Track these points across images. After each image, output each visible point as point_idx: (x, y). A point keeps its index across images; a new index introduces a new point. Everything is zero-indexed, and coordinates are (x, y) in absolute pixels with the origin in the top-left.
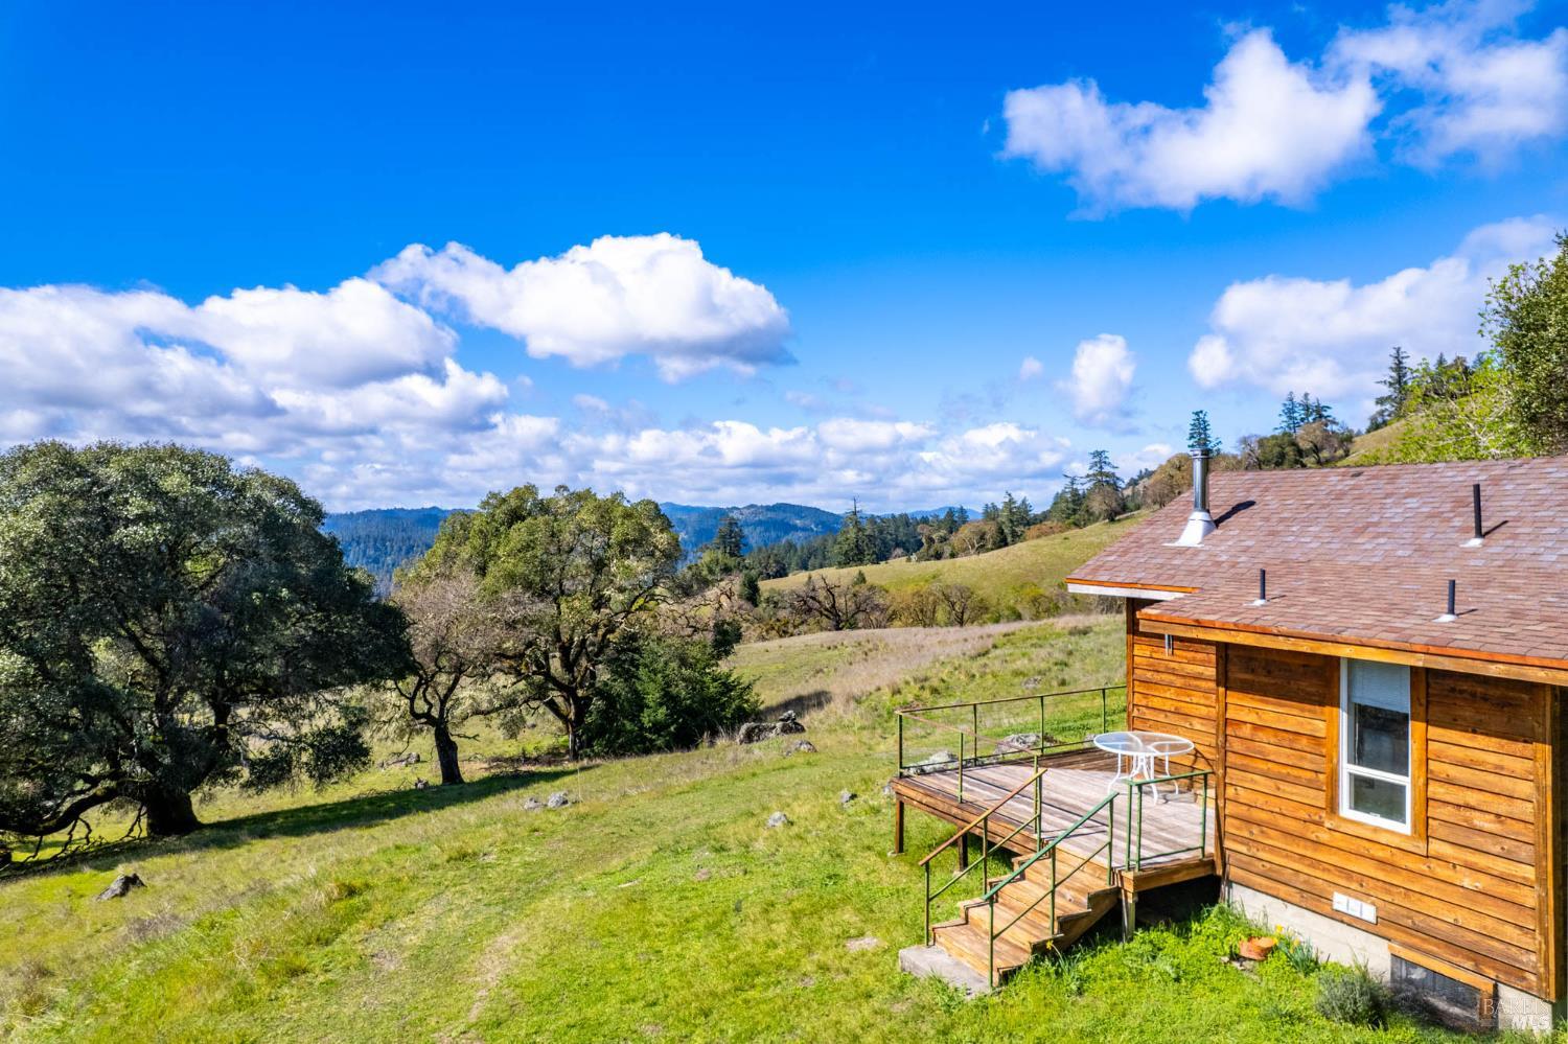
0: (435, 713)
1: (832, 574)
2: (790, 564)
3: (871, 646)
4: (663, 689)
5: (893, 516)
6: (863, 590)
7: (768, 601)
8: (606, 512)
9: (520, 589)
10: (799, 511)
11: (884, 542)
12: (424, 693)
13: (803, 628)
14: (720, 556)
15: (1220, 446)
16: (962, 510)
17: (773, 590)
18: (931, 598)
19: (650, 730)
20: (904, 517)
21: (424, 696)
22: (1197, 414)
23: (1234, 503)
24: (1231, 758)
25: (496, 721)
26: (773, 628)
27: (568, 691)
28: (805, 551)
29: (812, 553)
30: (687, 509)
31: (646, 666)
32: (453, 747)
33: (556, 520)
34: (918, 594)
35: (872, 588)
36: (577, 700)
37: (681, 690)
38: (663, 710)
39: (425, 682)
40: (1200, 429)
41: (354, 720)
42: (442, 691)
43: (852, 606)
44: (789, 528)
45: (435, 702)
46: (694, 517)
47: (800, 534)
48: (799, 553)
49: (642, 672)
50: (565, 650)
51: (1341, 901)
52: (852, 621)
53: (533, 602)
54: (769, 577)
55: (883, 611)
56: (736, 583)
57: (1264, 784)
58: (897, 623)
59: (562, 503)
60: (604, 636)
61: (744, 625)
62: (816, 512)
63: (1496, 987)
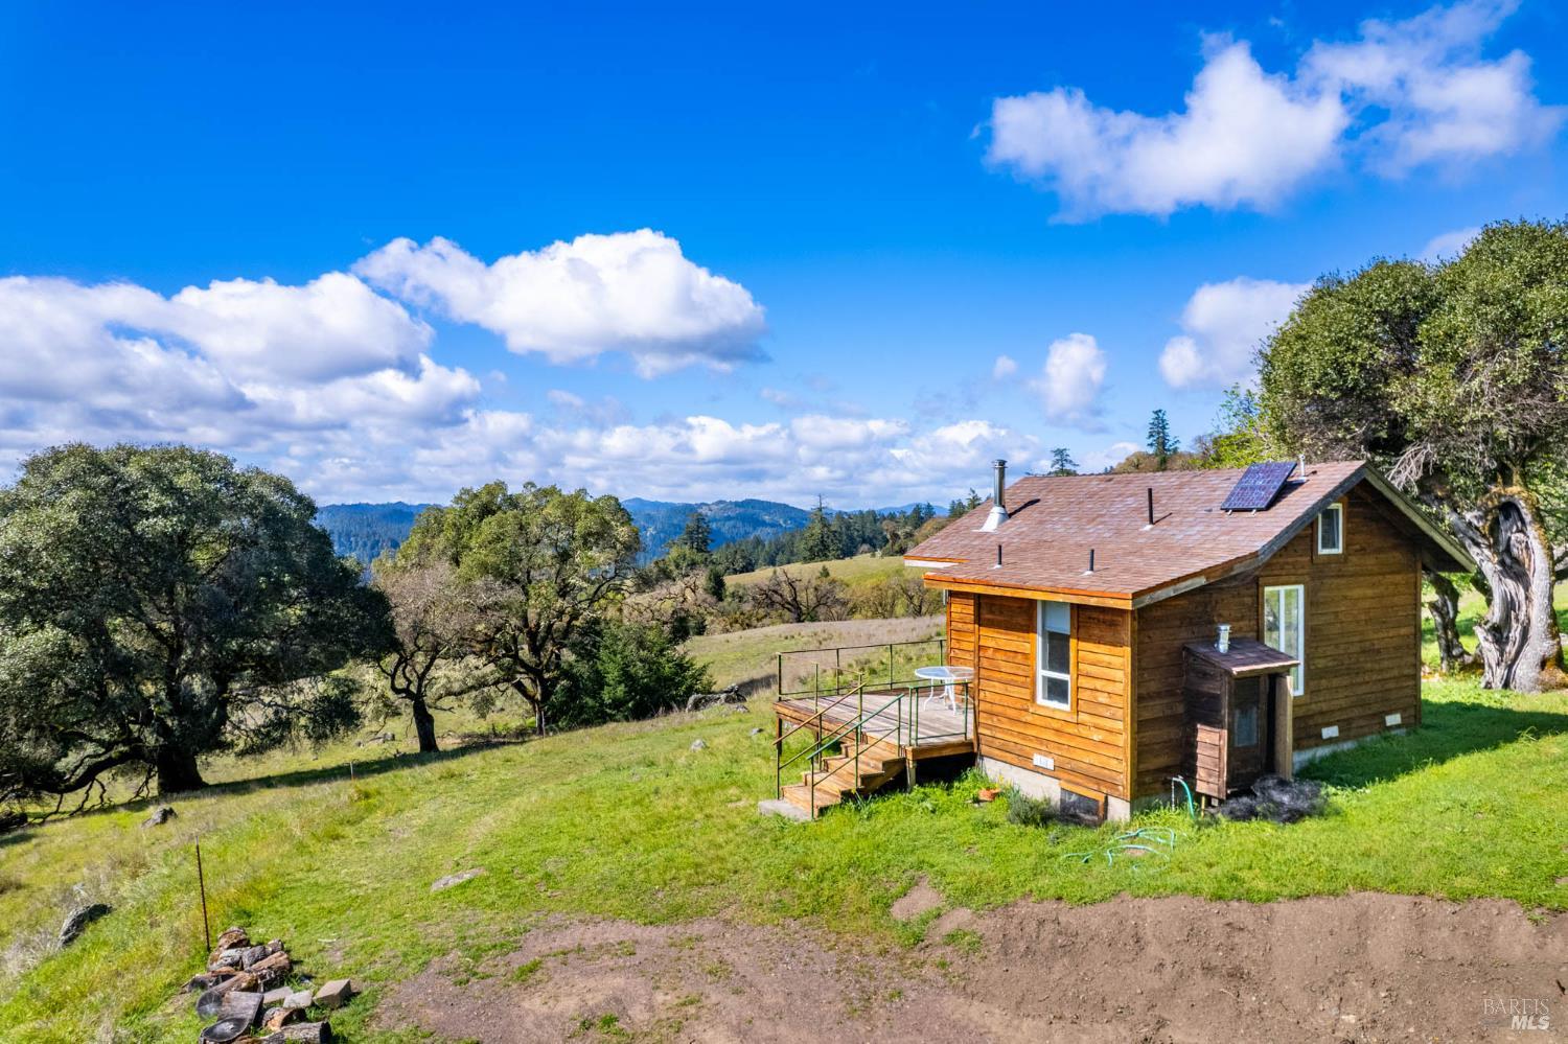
0: (413, 689)
1: (795, 569)
2: (757, 561)
3: (826, 636)
4: (622, 669)
5: (861, 512)
6: (825, 586)
7: (733, 595)
8: (570, 507)
9: (491, 578)
10: (767, 506)
11: (851, 538)
12: (404, 670)
13: (765, 621)
14: (687, 552)
15: (1177, 445)
16: (929, 506)
17: (738, 585)
18: (890, 592)
19: (610, 706)
20: (872, 513)
21: (404, 673)
22: (1156, 413)
23: (1026, 501)
24: (982, 672)
25: (468, 700)
26: (737, 622)
27: (535, 672)
28: (773, 547)
29: (780, 549)
30: (656, 505)
31: (606, 647)
32: (430, 719)
33: (524, 514)
34: (877, 587)
35: (833, 581)
36: (543, 682)
37: (639, 670)
38: (621, 689)
39: (404, 661)
40: (1159, 428)
41: (346, 689)
42: (420, 669)
43: (813, 600)
44: (758, 523)
45: (414, 678)
46: (663, 512)
47: (769, 530)
48: (767, 548)
49: (603, 653)
50: (532, 635)
51: (1038, 760)
52: (813, 614)
53: (503, 589)
54: (735, 572)
55: (844, 604)
56: (701, 578)
57: (999, 688)
58: (857, 616)
59: (530, 498)
60: (569, 623)
61: (709, 619)
62: (784, 509)
63: (1106, 798)
